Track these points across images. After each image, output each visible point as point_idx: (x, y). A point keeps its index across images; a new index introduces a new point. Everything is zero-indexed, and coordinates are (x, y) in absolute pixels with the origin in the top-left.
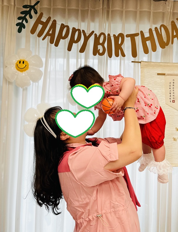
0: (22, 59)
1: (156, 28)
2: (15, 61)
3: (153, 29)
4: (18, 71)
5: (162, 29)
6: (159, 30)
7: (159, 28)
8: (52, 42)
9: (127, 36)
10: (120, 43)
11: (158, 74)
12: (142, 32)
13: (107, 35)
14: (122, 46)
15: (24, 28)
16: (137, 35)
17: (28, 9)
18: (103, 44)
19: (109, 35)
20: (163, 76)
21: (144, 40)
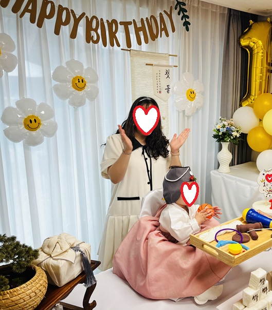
1: (147, 18)
6: (150, 21)
8: (32, 21)
9: (121, 23)
10: (114, 31)
11: (147, 64)
12: (134, 20)
13: (99, 20)
14: (116, 35)
16: (130, 23)
18: (96, 30)
19: (102, 20)
20: (151, 66)
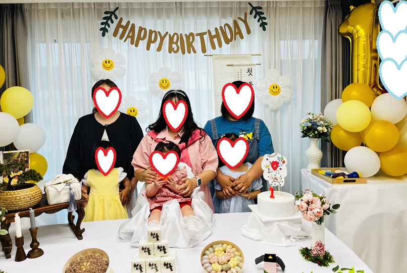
0: (107, 59)
1: (221, 27)
2: (102, 61)
3: (218, 28)
4: (105, 70)
5: (226, 27)
6: (224, 29)
7: (223, 27)
8: (132, 43)
9: (197, 35)
10: (191, 41)
11: (228, 65)
12: (209, 31)
13: (179, 35)
14: (193, 44)
15: (107, 32)
16: (205, 33)
17: (109, 15)
18: (176, 43)
19: (181, 34)
20: (233, 67)
21: (211, 38)
